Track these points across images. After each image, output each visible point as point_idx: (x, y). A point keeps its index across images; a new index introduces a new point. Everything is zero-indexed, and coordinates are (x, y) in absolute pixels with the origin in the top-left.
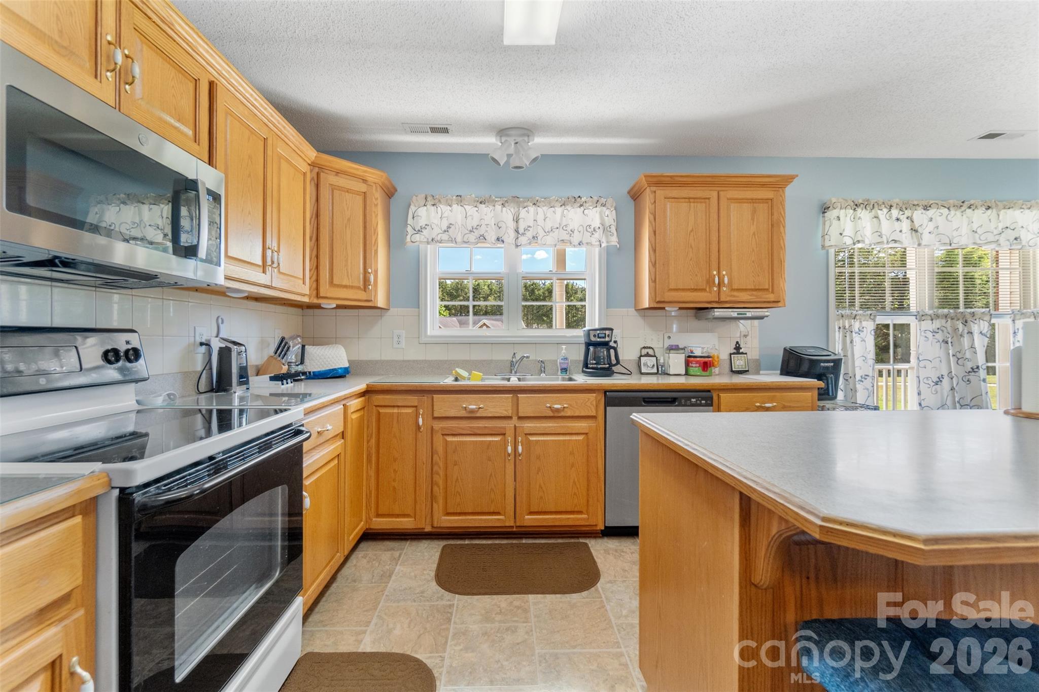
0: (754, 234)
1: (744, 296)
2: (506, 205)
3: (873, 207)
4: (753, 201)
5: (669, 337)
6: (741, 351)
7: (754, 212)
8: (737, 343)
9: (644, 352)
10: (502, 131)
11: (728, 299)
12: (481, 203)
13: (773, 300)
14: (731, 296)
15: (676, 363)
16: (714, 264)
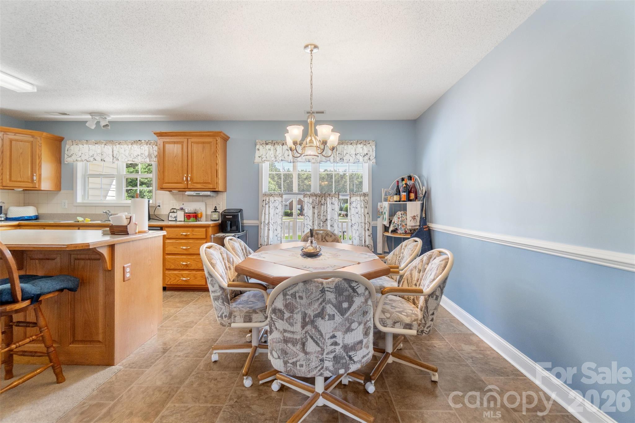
0: (204, 158)
1: (199, 186)
2: (107, 144)
3: (274, 144)
4: (203, 143)
5: (183, 204)
6: (217, 211)
7: (204, 147)
8: (216, 207)
9: (172, 211)
10: (91, 113)
11: (192, 187)
12: (96, 144)
13: (211, 188)
14: (193, 186)
15: (180, 216)
16: (186, 172)
